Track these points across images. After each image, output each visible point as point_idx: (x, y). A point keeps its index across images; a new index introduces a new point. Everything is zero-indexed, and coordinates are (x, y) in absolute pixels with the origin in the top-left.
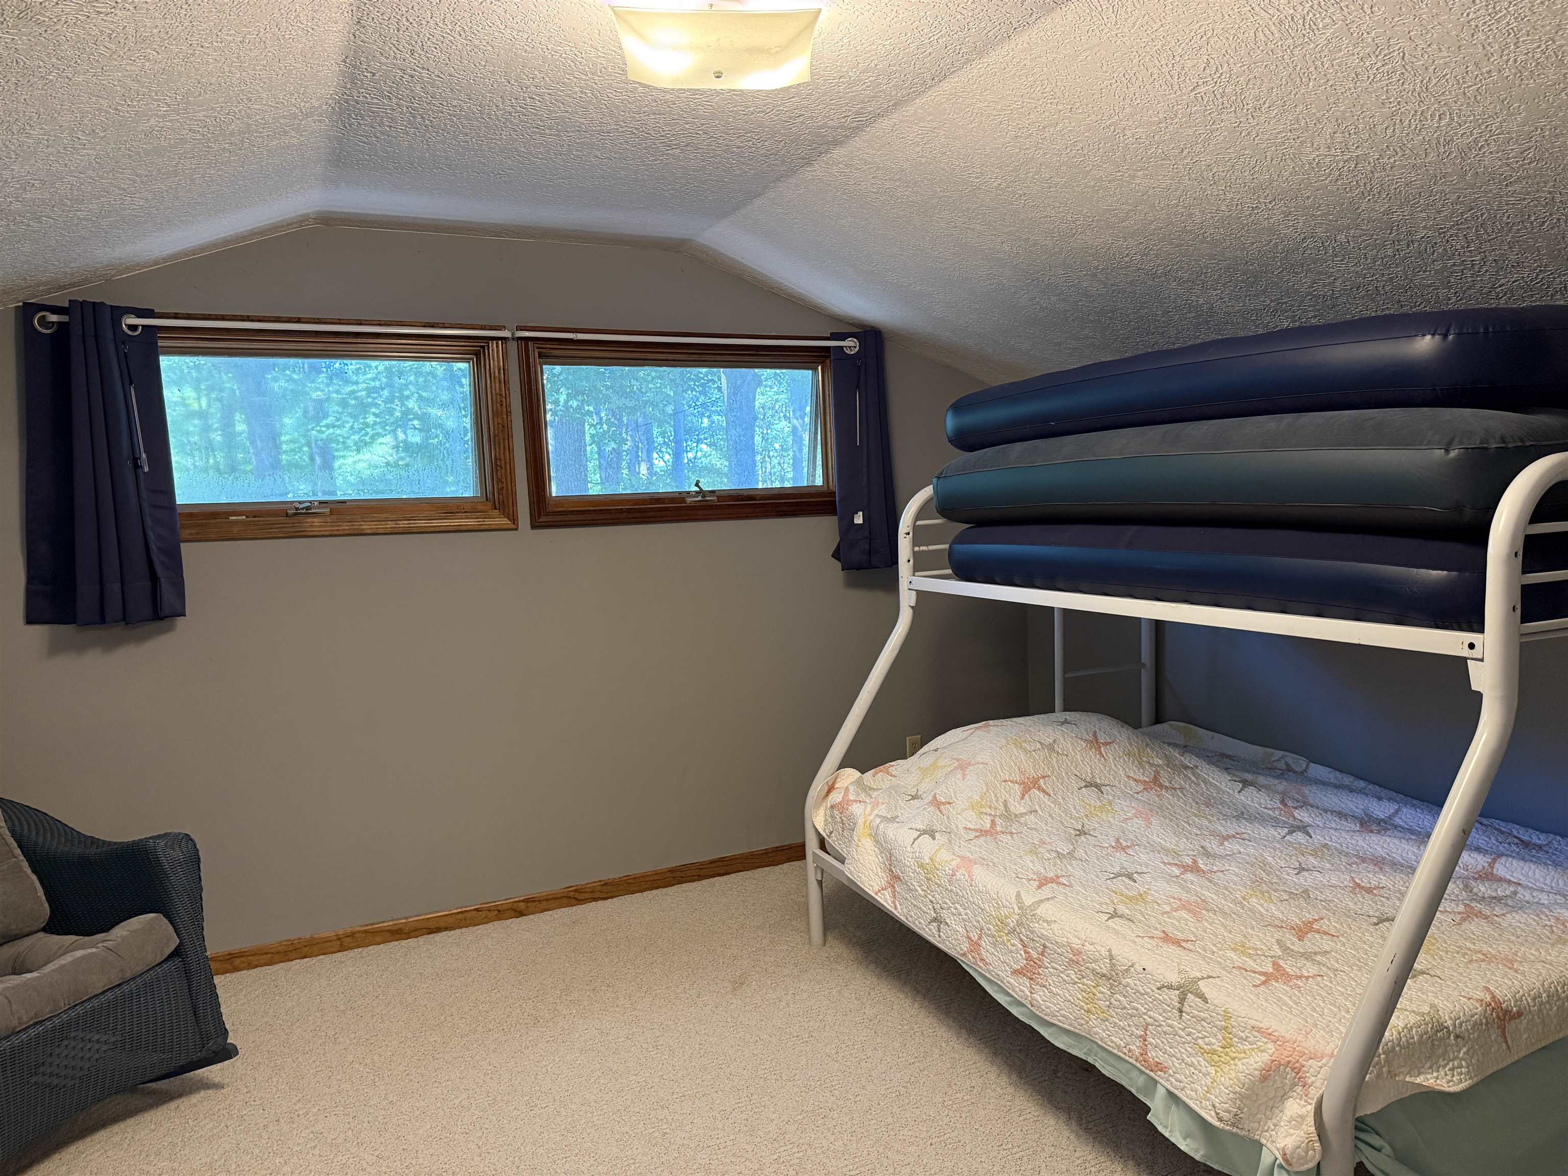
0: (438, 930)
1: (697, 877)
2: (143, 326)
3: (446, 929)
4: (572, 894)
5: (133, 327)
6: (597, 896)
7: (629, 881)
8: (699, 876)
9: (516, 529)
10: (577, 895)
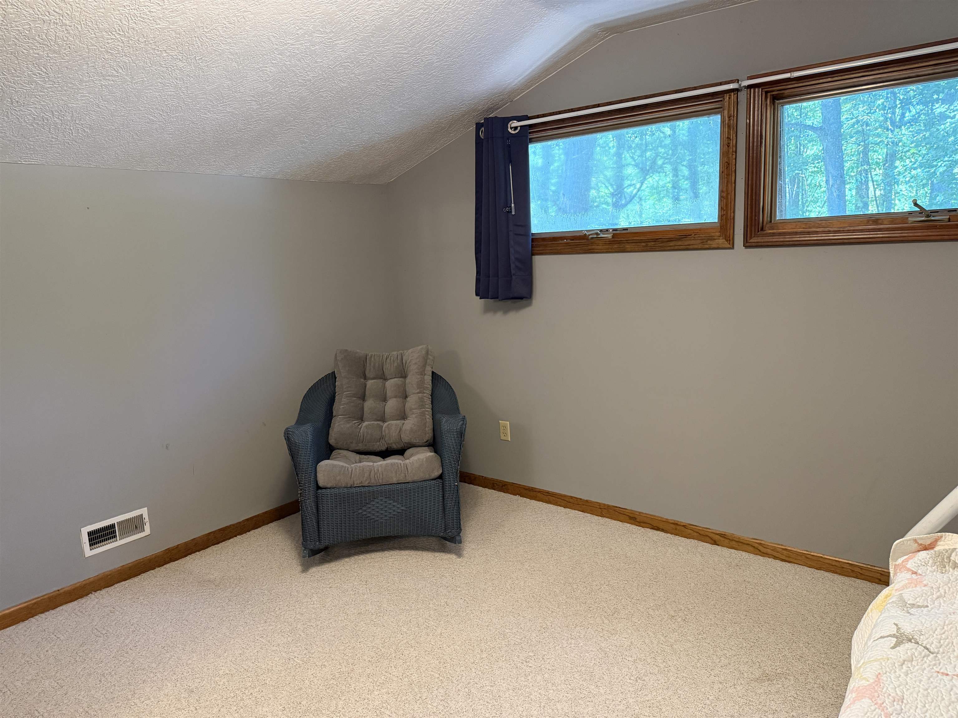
0: (658, 529)
1: (877, 580)
2: (521, 126)
3: (663, 530)
4: (756, 545)
5: (516, 128)
6: (777, 556)
7: (808, 556)
8: (880, 580)
9: (733, 248)
10: (760, 548)
